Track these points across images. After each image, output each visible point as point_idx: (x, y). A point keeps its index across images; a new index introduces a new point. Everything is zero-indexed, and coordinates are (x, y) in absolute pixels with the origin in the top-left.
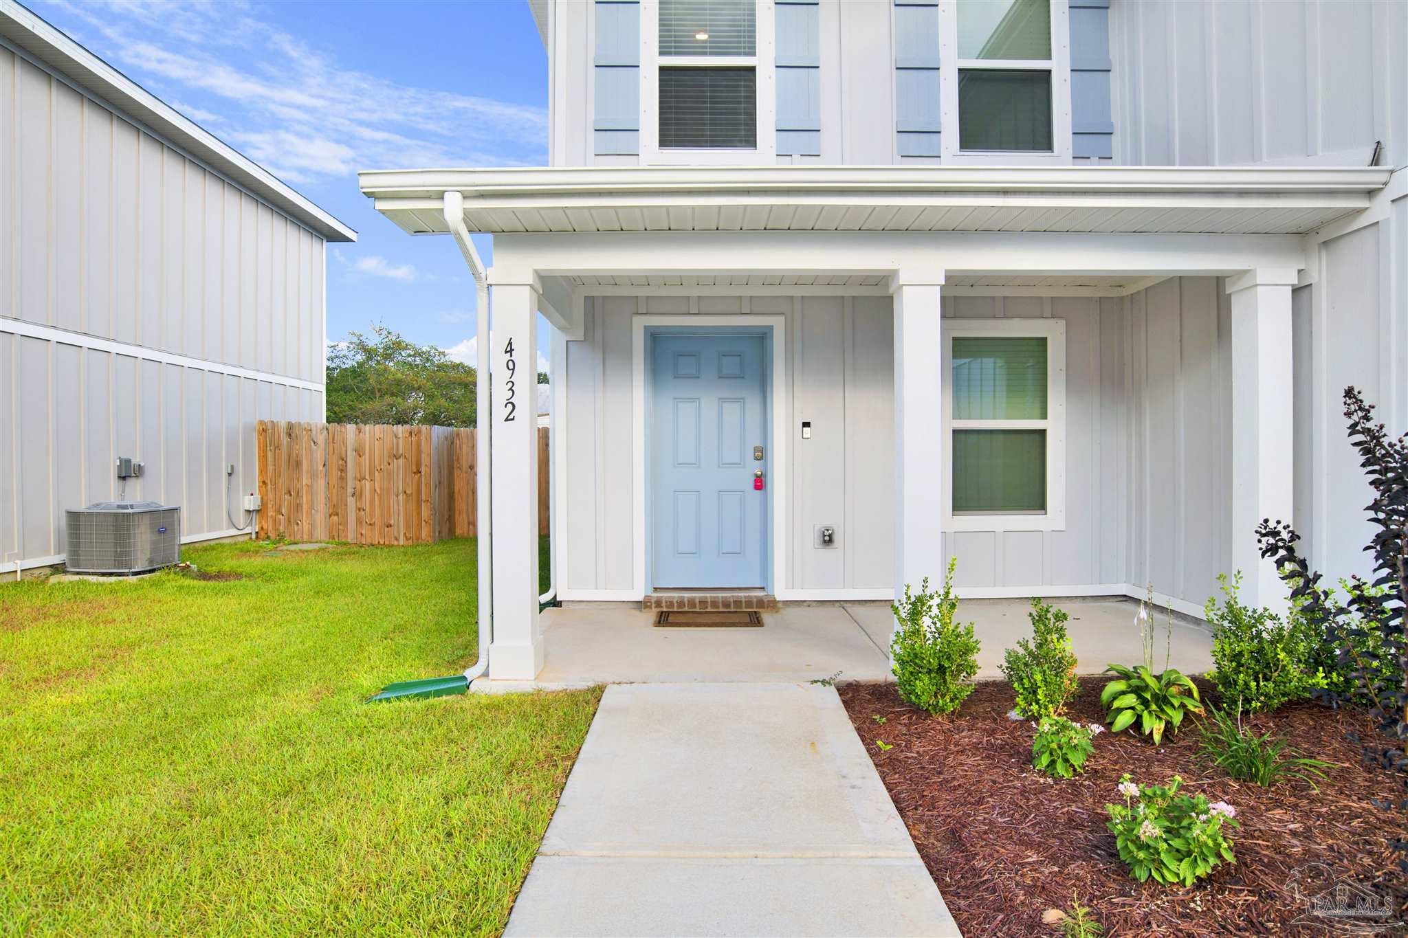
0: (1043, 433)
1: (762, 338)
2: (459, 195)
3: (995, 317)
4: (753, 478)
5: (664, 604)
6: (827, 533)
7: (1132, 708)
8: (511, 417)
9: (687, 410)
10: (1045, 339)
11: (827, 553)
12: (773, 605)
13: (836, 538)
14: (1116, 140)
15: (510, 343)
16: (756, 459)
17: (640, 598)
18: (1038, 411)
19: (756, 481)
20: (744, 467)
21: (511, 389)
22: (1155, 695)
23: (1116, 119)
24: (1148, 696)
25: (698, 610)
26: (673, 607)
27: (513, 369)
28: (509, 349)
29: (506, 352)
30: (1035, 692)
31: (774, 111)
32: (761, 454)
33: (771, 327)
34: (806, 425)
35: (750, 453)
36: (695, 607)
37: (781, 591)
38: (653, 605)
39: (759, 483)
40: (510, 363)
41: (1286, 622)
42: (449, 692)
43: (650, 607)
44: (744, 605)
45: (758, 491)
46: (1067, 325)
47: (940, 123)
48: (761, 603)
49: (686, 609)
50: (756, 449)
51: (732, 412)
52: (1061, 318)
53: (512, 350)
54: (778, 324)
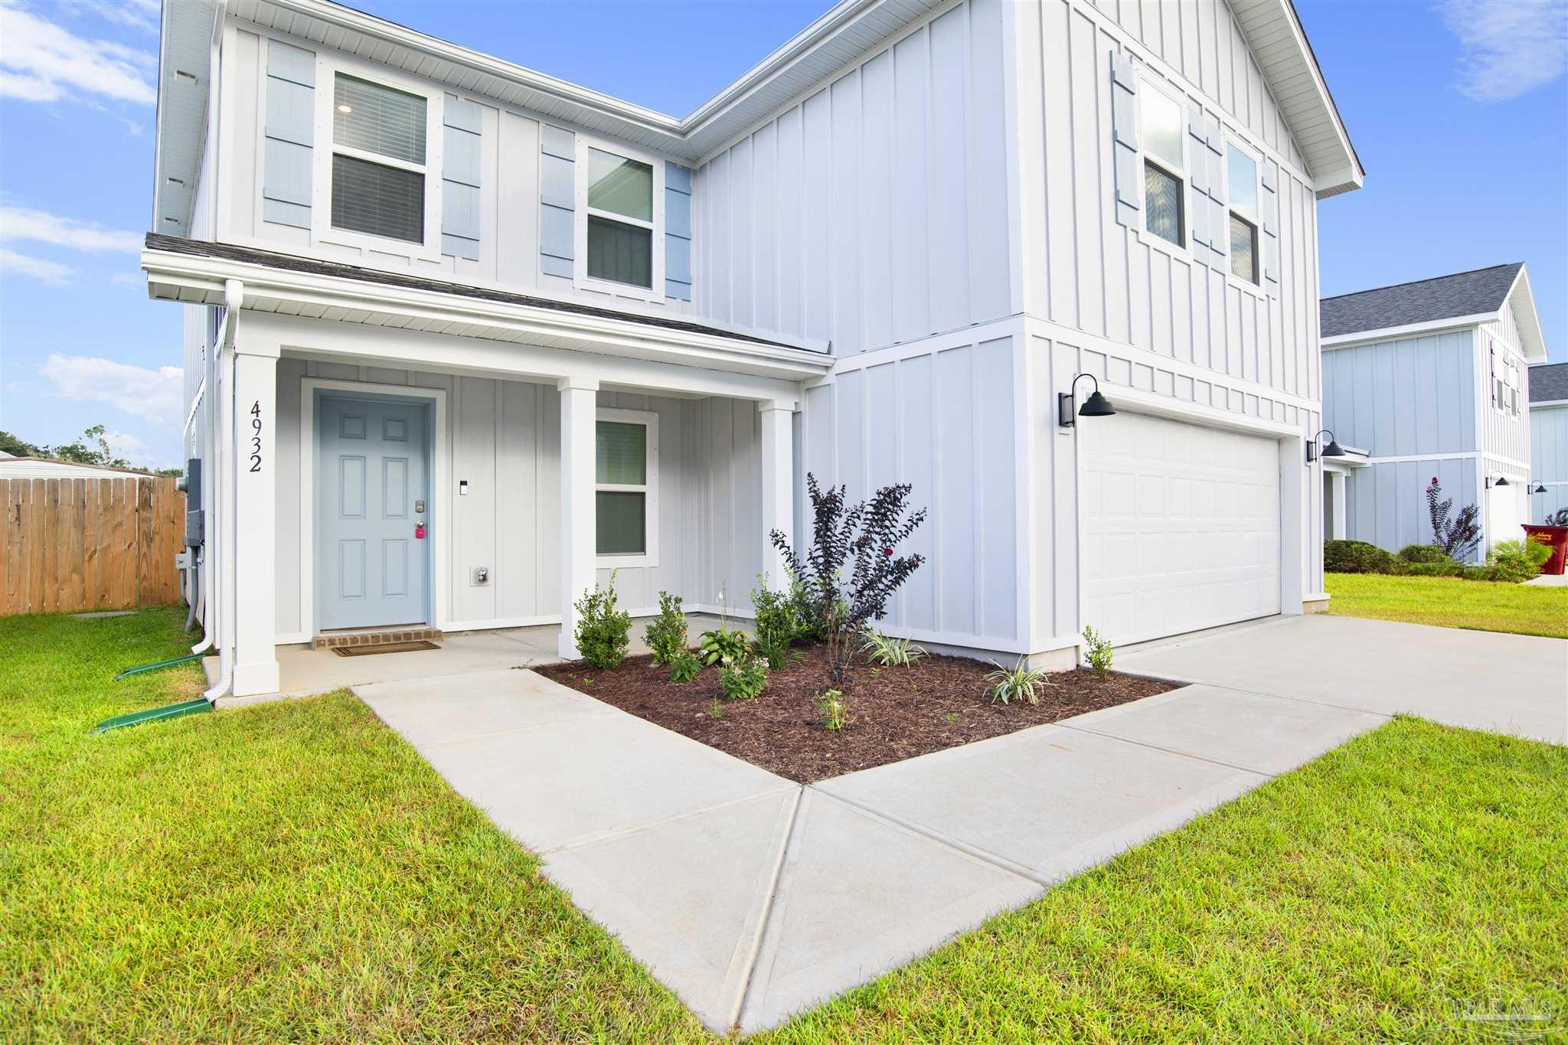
0: (643, 494)
1: (425, 409)
2: (241, 283)
3: (610, 407)
4: (415, 528)
5: (337, 642)
6: (481, 573)
7: (717, 651)
8: (257, 468)
9: (353, 468)
10: (645, 426)
11: (482, 590)
12: (439, 634)
13: (490, 577)
14: (693, 288)
15: (256, 405)
16: (418, 512)
17: (308, 639)
18: (639, 479)
19: (418, 531)
20: (406, 518)
21: (257, 444)
22: (728, 643)
23: (693, 274)
24: (725, 643)
25: (370, 644)
26: (347, 643)
27: (259, 428)
28: (255, 410)
29: (252, 413)
30: (666, 647)
31: (440, 215)
32: (424, 507)
33: (434, 400)
34: (463, 483)
35: (412, 508)
36: (368, 642)
37: (442, 624)
38: (327, 643)
39: (422, 532)
40: (256, 422)
41: (789, 598)
42: (196, 711)
43: (324, 645)
44: (413, 636)
45: (419, 540)
46: (660, 416)
47: (573, 252)
48: (428, 634)
49: (359, 644)
50: (417, 504)
51: (395, 470)
52: (655, 411)
53: (258, 411)
54: (441, 398)
